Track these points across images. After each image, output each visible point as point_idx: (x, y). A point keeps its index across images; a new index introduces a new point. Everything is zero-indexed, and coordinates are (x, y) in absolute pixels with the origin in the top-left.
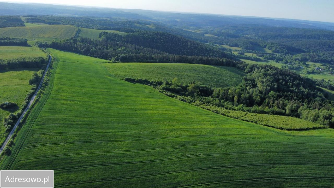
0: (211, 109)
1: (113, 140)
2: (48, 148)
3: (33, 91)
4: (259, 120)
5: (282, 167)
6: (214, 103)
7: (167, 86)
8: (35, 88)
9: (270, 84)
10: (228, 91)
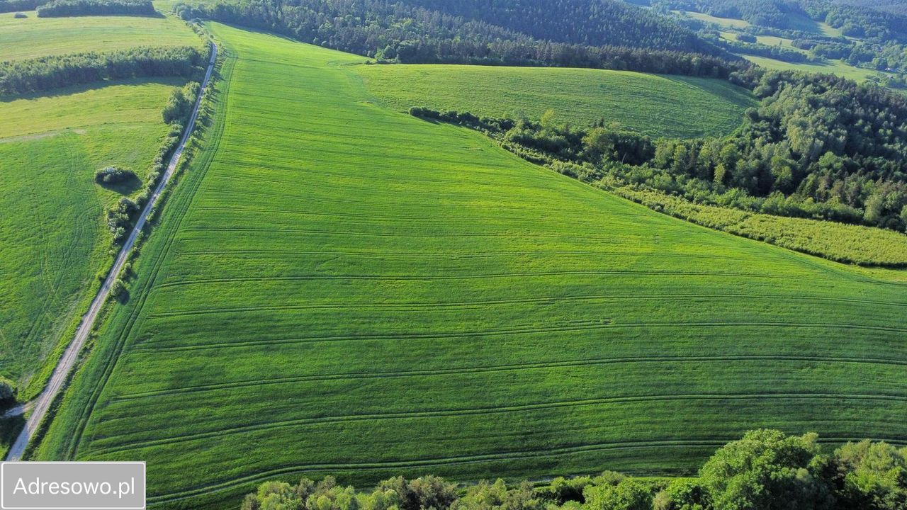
0: (647, 201)
1: (378, 274)
2: (216, 289)
3: (174, 139)
4: (782, 236)
5: (836, 368)
6: (656, 184)
7: (526, 132)
8: (179, 131)
9: (825, 130)
10: (699, 150)
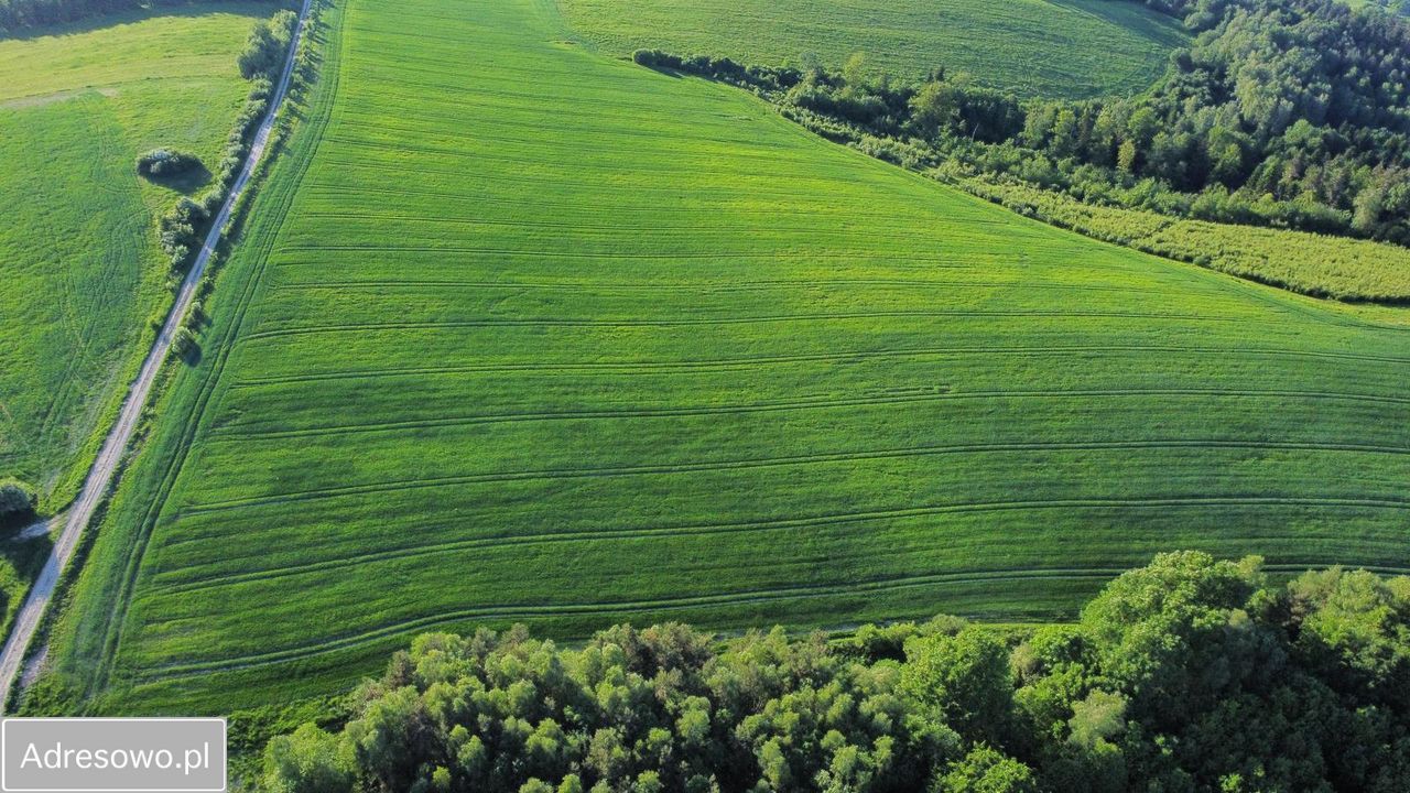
0: (1010, 200)
1: (589, 317)
2: (335, 342)
3: (258, 104)
4: (1222, 254)
5: (1297, 458)
6: (1026, 173)
7: (820, 90)
8: (266, 91)
9: (1298, 85)
10: (1095, 117)
